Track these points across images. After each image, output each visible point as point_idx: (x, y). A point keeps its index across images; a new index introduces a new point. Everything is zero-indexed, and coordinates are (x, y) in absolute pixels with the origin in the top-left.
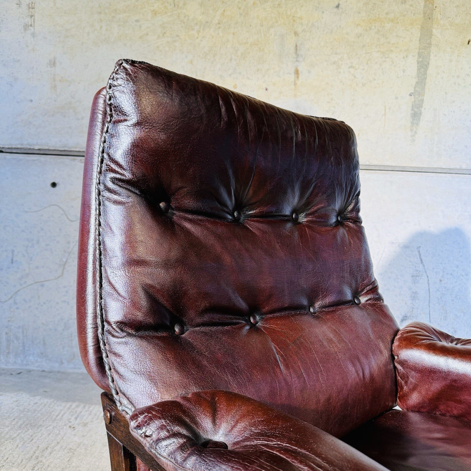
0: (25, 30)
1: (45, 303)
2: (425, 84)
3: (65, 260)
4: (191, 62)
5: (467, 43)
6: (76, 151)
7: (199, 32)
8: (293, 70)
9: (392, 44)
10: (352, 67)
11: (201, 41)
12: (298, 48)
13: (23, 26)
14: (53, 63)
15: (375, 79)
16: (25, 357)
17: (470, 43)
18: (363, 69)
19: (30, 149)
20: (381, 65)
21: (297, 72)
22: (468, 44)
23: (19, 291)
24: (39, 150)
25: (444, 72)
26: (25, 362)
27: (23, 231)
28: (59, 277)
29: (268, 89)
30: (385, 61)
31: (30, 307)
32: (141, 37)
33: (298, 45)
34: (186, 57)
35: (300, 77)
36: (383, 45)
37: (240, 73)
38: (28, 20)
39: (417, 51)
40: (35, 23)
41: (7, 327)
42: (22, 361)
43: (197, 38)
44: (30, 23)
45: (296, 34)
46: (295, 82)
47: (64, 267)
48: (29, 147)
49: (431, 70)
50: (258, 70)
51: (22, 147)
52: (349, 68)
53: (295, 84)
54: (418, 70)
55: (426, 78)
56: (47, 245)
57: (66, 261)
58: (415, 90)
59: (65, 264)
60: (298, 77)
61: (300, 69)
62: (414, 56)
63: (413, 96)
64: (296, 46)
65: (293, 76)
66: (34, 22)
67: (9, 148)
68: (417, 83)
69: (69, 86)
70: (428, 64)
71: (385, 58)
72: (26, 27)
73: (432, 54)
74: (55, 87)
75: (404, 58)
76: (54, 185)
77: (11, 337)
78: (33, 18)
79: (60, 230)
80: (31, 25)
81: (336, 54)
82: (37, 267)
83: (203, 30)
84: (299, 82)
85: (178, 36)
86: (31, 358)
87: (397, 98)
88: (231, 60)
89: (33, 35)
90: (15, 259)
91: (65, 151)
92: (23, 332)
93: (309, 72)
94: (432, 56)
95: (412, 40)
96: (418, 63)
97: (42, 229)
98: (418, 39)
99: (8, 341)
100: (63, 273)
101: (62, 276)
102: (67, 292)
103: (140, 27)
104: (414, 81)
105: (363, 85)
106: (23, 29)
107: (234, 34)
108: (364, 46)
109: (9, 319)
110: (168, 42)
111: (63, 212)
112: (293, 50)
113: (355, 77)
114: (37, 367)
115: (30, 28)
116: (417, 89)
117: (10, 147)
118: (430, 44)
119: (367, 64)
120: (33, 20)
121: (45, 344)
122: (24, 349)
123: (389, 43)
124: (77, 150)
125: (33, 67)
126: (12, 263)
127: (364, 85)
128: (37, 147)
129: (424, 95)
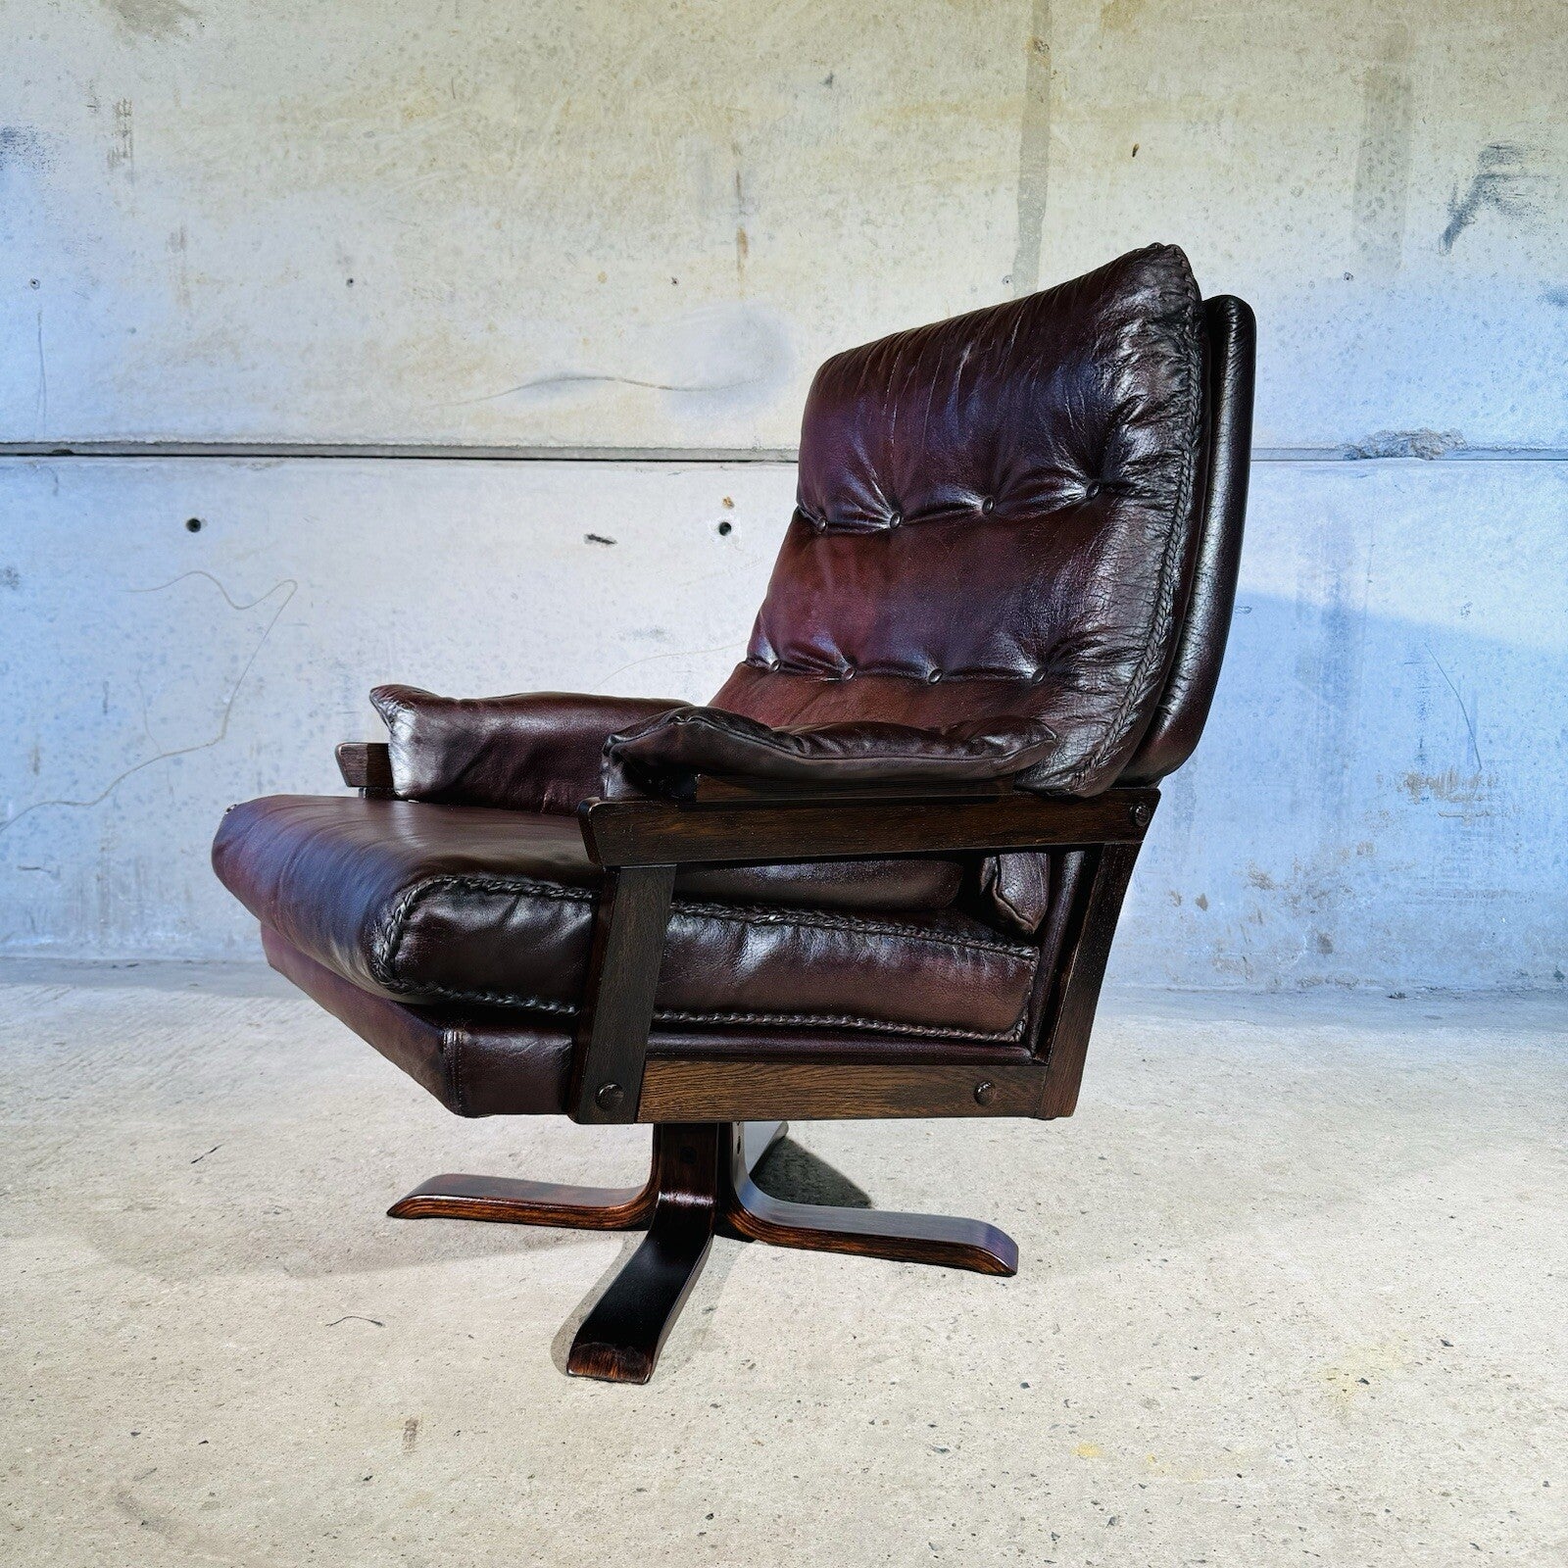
0: (112, 166)
1: (185, 804)
2: (1037, 256)
3: (227, 700)
4: (498, 225)
5: (1132, 154)
6: (242, 444)
7: (512, 154)
8: (734, 234)
9: (959, 163)
10: (868, 221)
11: (519, 175)
12: (743, 184)
13: (106, 156)
14: (179, 241)
15: (921, 249)
16: (145, 932)
17: (1137, 153)
18: (895, 226)
19: (135, 444)
20: (935, 214)
21: (742, 240)
22: (1134, 155)
23: (123, 777)
24: (156, 444)
25: (1080, 223)
26: (144, 944)
27: (128, 636)
28: (217, 740)
29: (679, 280)
30: (943, 204)
31: (151, 814)
32: (379, 173)
33: (741, 176)
34: (487, 213)
35: (750, 248)
36: (936, 166)
37: (612, 247)
38: (117, 143)
39: (1017, 177)
40: (135, 147)
41: (99, 864)
42: (138, 941)
43: (510, 168)
44: (121, 150)
45: (736, 149)
46: (739, 262)
47: (227, 719)
48: (132, 439)
49: (1050, 221)
50: (653, 238)
51: (117, 439)
52: (862, 224)
53: (740, 267)
54: (1021, 220)
55: (1039, 240)
56: (184, 667)
57: (231, 702)
58: (1015, 269)
59: (229, 710)
60: (745, 251)
61: (750, 232)
62: (1010, 189)
63: (1010, 283)
64: (738, 177)
65: (733, 250)
66: (131, 146)
67: (85, 444)
68: (1019, 252)
69: (219, 293)
70: (1044, 206)
71: (944, 196)
72: (113, 159)
73: (1050, 183)
74: (188, 295)
75: (986, 194)
76: (194, 525)
77: (111, 886)
78: (129, 135)
79: (214, 629)
80: (125, 155)
81: (830, 192)
82: (164, 720)
83: (523, 148)
84: (748, 263)
85: (464, 166)
86: (159, 933)
87: (975, 290)
88: (589, 216)
89: (131, 177)
90: (109, 703)
91: (215, 444)
92: (138, 874)
93: (771, 238)
94: (1052, 189)
95: (1003, 153)
96: (1020, 206)
97: (172, 630)
98: (1018, 148)
99: (103, 895)
100: (224, 731)
101: (222, 737)
102: (236, 774)
103: (377, 147)
104: (1012, 248)
105: (895, 263)
106: (106, 164)
107: (593, 156)
108: (894, 171)
109: (104, 845)
110: (443, 181)
111: (217, 588)
112: (730, 187)
113: (876, 245)
114: (174, 954)
115: (123, 160)
116: (1018, 266)
117: (89, 440)
118: (1045, 159)
119: (902, 212)
120: (128, 143)
121: (189, 899)
122: (142, 912)
123: (951, 161)
124: (244, 440)
125: (134, 252)
126: (106, 712)
127: (897, 263)
128: (150, 440)
129: (1036, 280)
